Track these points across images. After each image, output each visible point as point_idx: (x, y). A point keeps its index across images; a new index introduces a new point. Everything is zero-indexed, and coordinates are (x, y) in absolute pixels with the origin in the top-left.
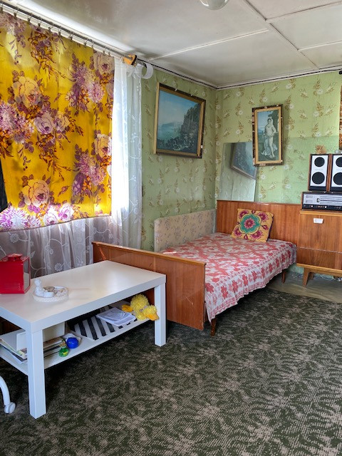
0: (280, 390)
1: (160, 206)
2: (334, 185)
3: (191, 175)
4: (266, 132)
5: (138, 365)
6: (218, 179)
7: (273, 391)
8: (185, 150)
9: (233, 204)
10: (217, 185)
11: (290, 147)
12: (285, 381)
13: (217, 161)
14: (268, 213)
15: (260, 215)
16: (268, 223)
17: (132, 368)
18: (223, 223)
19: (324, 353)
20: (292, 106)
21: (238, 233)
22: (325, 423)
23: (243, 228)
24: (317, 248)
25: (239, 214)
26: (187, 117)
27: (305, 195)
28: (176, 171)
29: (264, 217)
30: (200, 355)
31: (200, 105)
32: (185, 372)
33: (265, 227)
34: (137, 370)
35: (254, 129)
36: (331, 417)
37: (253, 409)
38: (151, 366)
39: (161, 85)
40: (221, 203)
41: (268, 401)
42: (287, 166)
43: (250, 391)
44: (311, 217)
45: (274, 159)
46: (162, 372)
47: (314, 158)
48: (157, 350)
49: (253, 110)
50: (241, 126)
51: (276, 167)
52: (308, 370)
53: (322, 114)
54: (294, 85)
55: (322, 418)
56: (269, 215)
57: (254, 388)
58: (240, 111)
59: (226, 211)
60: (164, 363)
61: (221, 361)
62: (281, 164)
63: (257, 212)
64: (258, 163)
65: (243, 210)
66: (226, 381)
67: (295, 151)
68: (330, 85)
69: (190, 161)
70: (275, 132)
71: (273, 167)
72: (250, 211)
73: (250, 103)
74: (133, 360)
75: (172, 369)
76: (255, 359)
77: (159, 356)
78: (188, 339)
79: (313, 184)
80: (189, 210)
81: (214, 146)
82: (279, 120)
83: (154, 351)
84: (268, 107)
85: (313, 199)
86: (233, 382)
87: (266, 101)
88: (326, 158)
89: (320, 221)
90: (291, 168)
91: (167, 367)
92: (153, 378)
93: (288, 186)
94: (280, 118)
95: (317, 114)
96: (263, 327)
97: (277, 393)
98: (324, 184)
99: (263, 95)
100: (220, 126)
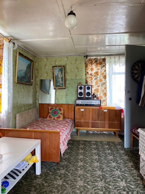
0: (98, 179)
1: (18, 107)
2: (86, 96)
3: (28, 92)
4: (58, 76)
5: (35, 187)
6: (37, 94)
7: (96, 181)
8: (26, 82)
9: (46, 105)
10: (37, 97)
11: (67, 82)
12: (97, 175)
13: (37, 87)
14: (62, 108)
15: (59, 109)
16: (62, 112)
17: (32, 189)
18: (42, 113)
19: (102, 161)
20: (67, 67)
21: (50, 117)
22: (120, 187)
23: (53, 115)
24: (82, 121)
25: (50, 109)
26: (27, 68)
27: (77, 100)
28: (23, 91)
29: (60, 110)
30: (59, 174)
31: (31, 63)
32: (58, 184)
33: (61, 114)
34: (36, 190)
35: (53, 75)
36: (120, 184)
37: (94, 190)
38: (41, 185)
39: (19, 53)
40: (41, 105)
41: (97, 185)
42: (67, 89)
43: (88, 184)
44: (80, 109)
45: (61, 87)
46: (48, 187)
47: (79, 86)
48: (39, 177)
49: (53, 67)
50: (47, 73)
51: (63, 90)
52: (101, 169)
53: (78, 71)
54: (68, 59)
55: (118, 186)
56: (62, 109)
57: (89, 181)
58: (46, 67)
59: (43, 108)
60: (46, 182)
61: (69, 174)
62: (65, 88)
63: (57, 108)
64: (56, 88)
65: (51, 107)
66: (77, 182)
67: (69, 84)
68: (81, 60)
69: (28, 86)
70: (62, 76)
71: (61, 90)
72: (54, 108)
73: (51, 64)
74: (31, 185)
75: (52, 184)
76: (81, 169)
77: (42, 179)
78: (49, 168)
79: (79, 96)
80: (28, 108)
81: (35, 80)
82: (63, 72)
83: (38, 178)
84: (59, 66)
85: (79, 102)
86: (80, 182)
87: (57, 64)
88: (83, 87)
89: (82, 110)
90: (68, 90)
91: (49, 183)
92: (46, 191)
93: (68, 97)
94: (63, 71)
95: (77, 70)
96: (75, 156)
97: (98, 181)
98: (83, 96)
99: (56, 61)
100: (38, 72)
